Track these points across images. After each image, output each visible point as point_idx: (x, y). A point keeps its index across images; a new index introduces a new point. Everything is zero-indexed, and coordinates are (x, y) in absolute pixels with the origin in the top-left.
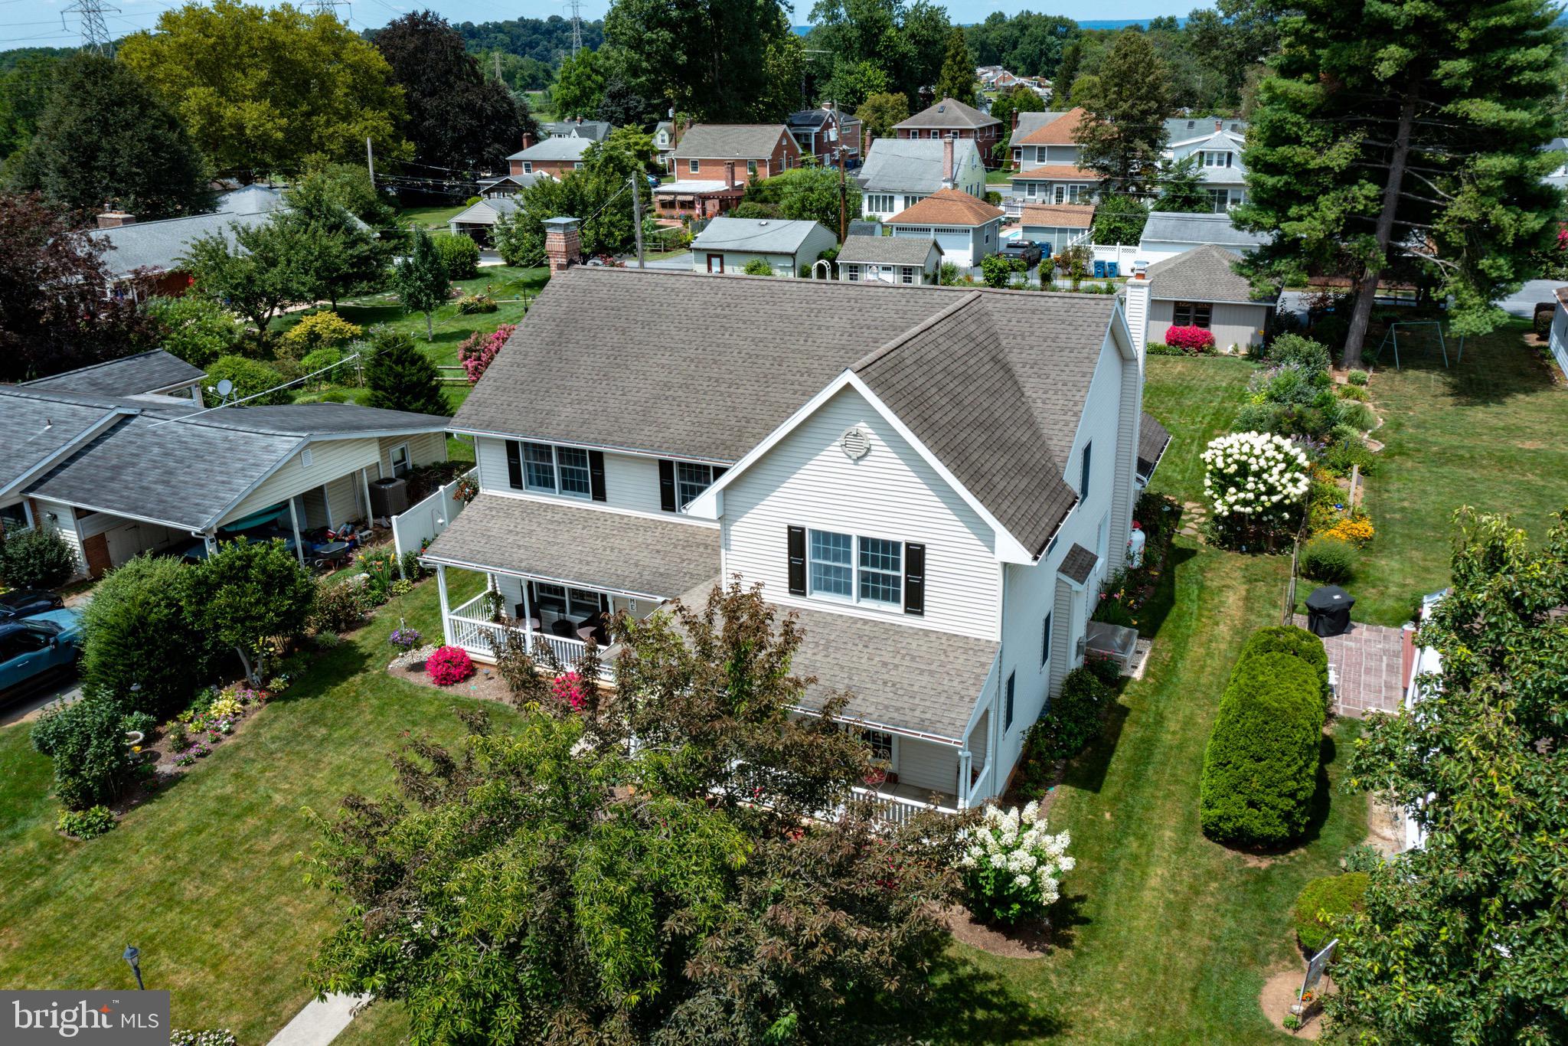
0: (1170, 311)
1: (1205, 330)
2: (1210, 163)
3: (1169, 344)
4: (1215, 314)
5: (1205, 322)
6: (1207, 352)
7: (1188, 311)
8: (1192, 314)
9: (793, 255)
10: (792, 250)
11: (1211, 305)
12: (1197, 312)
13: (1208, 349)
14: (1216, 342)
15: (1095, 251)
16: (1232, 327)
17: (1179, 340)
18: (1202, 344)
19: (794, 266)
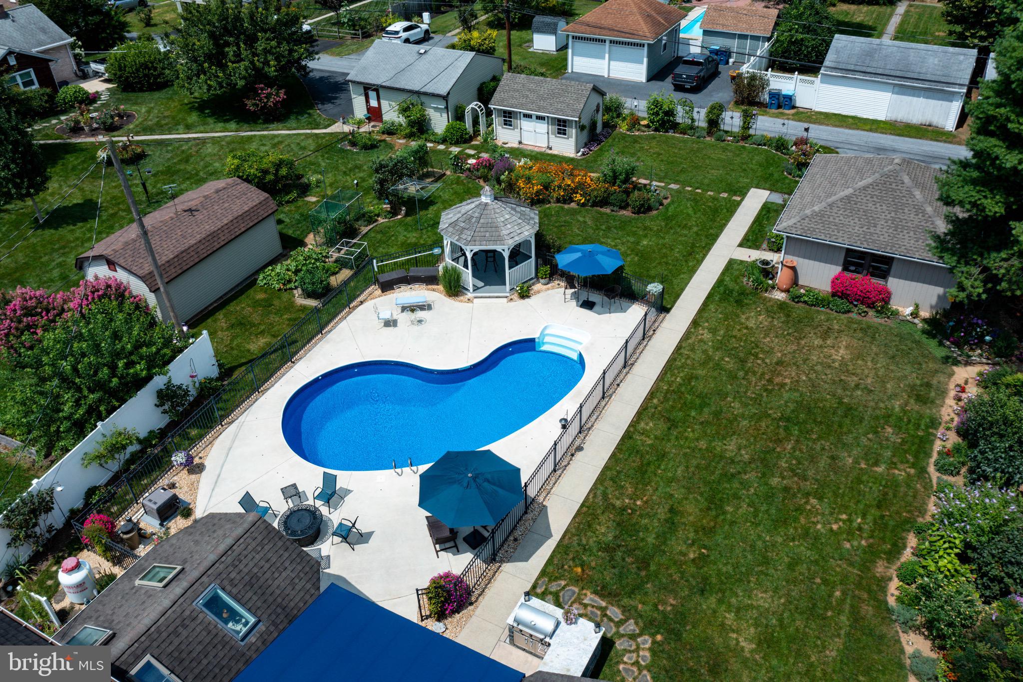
0: (841, 255)
1: (881, 282)
3: (835, 295)
4: (896, 266)
5: (883, 274)
6: (880, 312)
8: (866, 262)
9: (445, 98)
10: (444, 92)
11: (892, 258)
12: (874, 261)
13: (882, 307)
14: (892, 297)
15: (771, 79)
16: (914, 284)
17: (848, 292)
18: (876, 301)
19: (447, 108)
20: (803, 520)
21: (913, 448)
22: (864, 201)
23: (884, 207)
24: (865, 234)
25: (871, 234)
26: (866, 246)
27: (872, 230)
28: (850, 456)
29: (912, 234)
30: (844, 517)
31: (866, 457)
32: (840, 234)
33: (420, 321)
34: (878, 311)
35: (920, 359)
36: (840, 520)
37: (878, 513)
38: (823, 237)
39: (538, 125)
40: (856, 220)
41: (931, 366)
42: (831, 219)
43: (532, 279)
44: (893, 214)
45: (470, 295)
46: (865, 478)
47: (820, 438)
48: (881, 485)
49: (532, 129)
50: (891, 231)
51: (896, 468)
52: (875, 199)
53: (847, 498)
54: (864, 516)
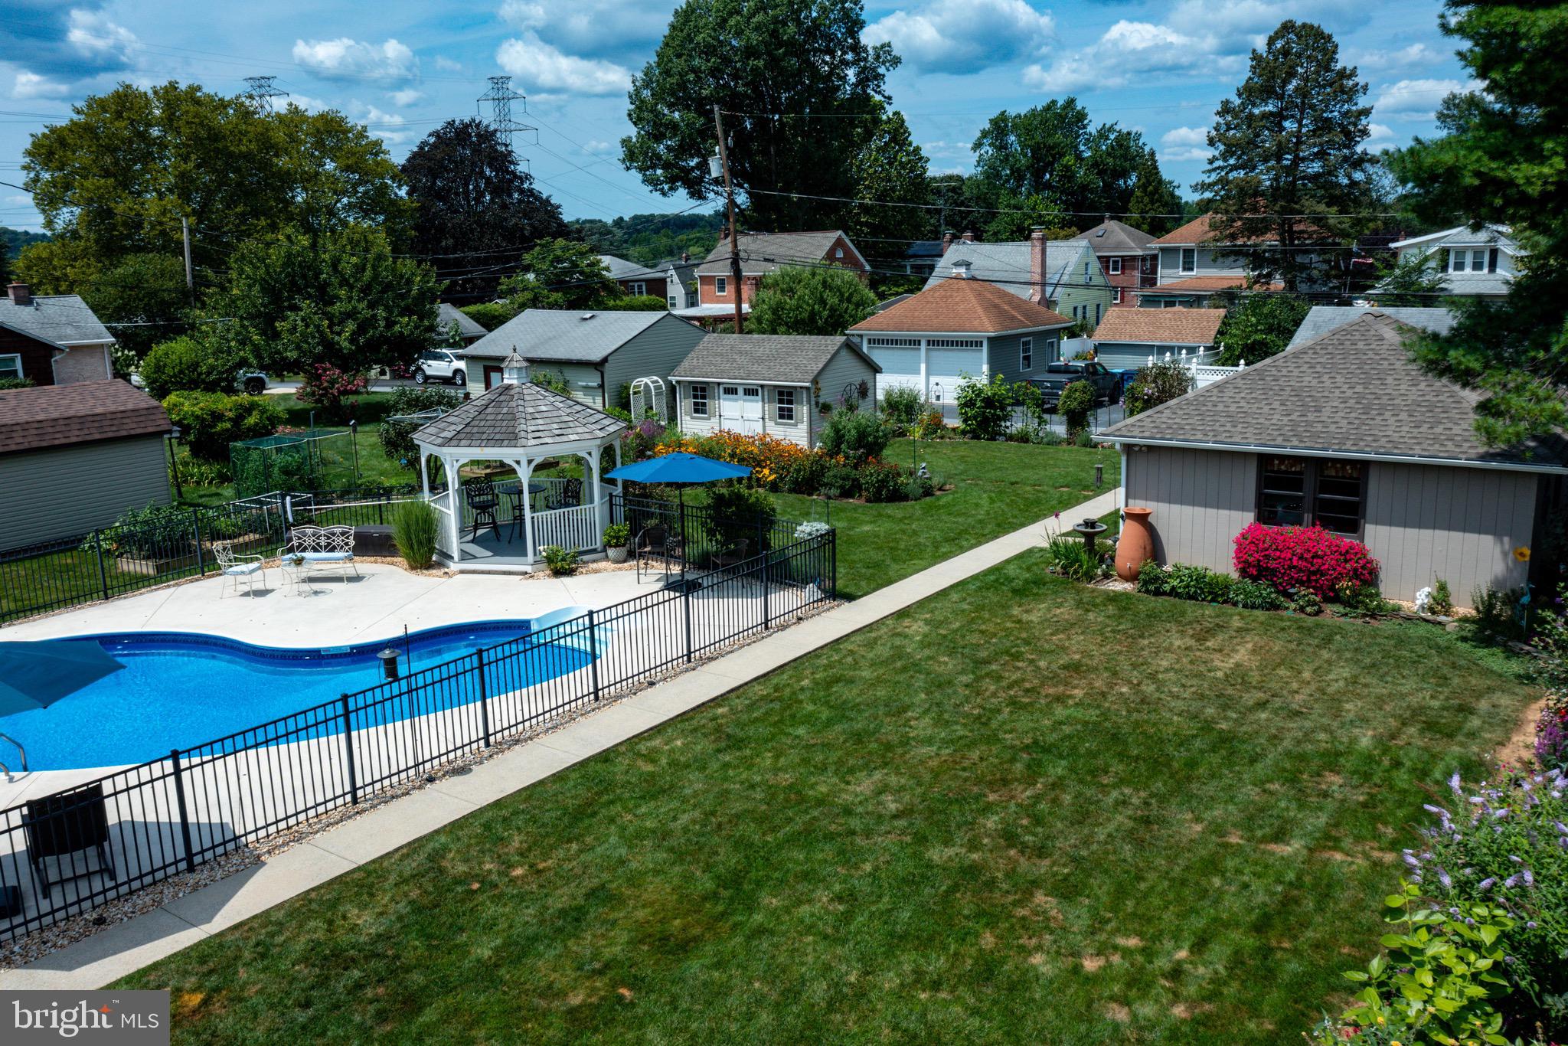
0: (1248, 481)
1: (1349, 539)
2: (1459, 266)
3: (1244, 573)
4: (1376, 490)
5: (1350, 519)
6: (1351, 603)
7: (1296, 484)
8: (1306, 493)
9: (599, 366)
10: (596, 356)
11: (1365, 465)
12: (1325, 487)
13: (1356, 594)
14: (1382, 575)
15: (1198, 377)
16: (1427, 534)
17: (1272, 564)
18: (1338, 579)
19: (602, 386)
20: (988, 940)
21: (1400, 813)
22: (1296, 373)
23: (1340, 379)
24: (1294, 424)
25: (1309, 423)
26: (1296, 443)
27: (1311, 417)
28: (1198, 820)
29: (1403, 416)
30: (1133, 942)
31: (1248, 824)
32: (1239, 429)
33: (316, 593)
34: (1346, 603)
35: (1445, 670)
36: (1116, 948)
37: (1251, 942)
38: (1199, 436)
39: (748, 405)
40: (1276, 405)
41: (1474, 682)
42: (1220, 407)
43: (594, 551)
44: (1359, 389)
45: (454, 567)
46: (1230, 864)
47: (1122, 782)
48: (1279, 881)
49: (737, 415)
50: (1353, 415)
51: (1336, 848)
52: (1319, 369)
53: (1156, 901)
54: (1200, 945)
